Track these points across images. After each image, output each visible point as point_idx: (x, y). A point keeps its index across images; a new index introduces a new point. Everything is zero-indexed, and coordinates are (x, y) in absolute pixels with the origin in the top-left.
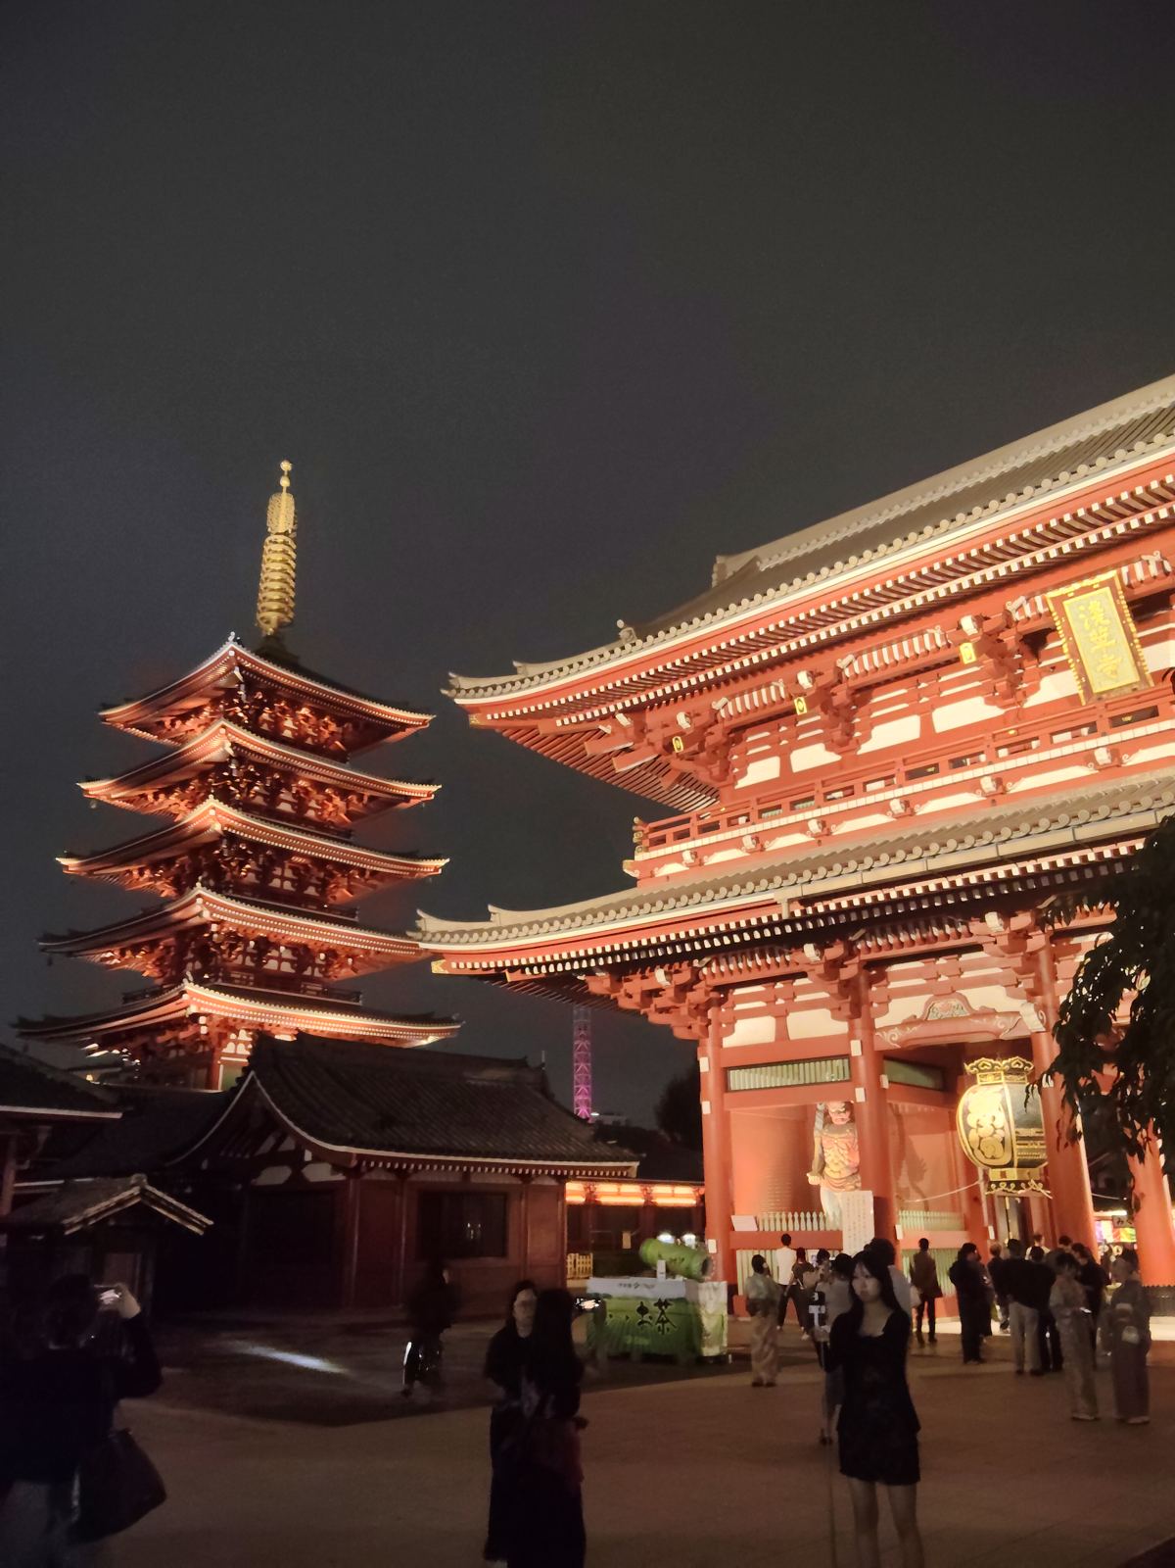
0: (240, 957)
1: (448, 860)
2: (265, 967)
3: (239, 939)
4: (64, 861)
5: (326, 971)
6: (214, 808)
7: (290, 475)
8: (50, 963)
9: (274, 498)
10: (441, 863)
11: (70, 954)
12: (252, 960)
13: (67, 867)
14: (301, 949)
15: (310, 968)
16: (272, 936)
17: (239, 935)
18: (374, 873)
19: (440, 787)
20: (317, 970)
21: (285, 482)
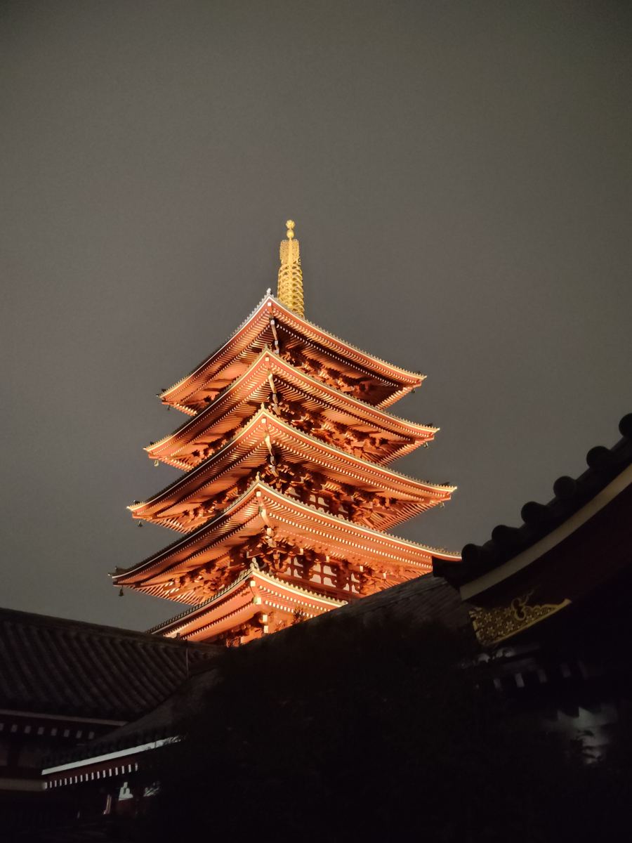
0: (289, 569)
1: (456, 488)
2: (311, 580)
3: (288, 548)
4: (133, 508)
5: (362, 588)
6: (265, 417)
7: (294, 230)
8: (122, 594)
9: (283, 243)
10: (451, 489)
11: (138, 584)
12: (299, 573)
13: (135, 513)
14: (341, 565)
15: (347, 585)
16: (317, 547)
17: (289, 543)
18: (393, 501)
19: (439, 429)
20: (353, 587)
21: (290, 234)
